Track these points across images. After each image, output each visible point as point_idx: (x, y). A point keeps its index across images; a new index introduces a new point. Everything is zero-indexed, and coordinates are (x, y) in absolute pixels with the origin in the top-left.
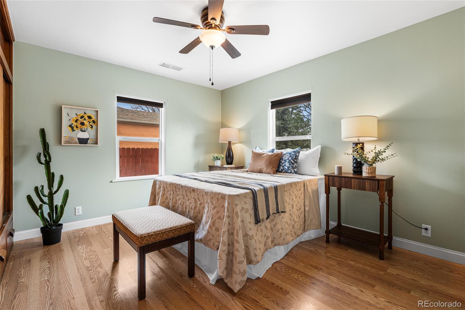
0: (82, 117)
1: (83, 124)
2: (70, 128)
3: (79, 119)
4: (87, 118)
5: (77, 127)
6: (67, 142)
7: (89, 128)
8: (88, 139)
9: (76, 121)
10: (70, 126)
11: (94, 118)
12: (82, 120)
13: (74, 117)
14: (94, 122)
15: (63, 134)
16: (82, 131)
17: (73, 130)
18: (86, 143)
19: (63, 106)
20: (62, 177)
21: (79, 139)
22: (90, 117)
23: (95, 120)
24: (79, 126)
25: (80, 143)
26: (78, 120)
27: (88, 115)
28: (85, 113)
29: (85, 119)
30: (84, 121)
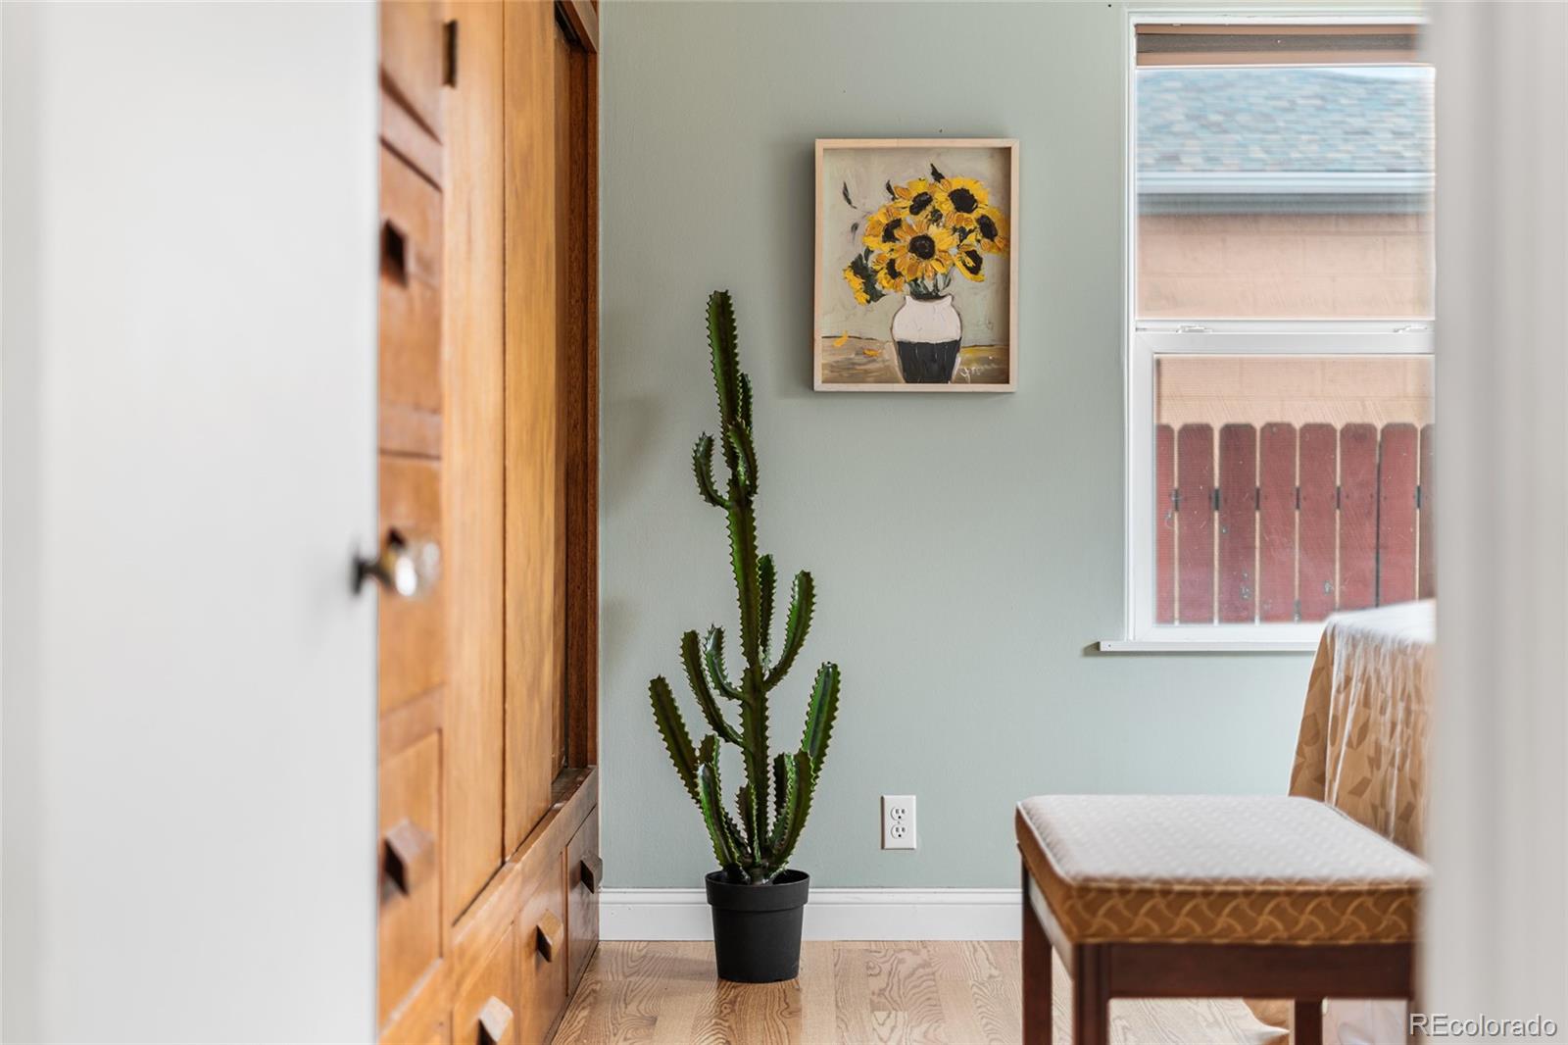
0: (921, 203)
1: (923, 248)
2: (857, 283)
3: (906, 217)
4: (947, 207)
5: (893, 272)
6: (845, 372)
7: (961, 275)
8: (954, 346)
9: (889, 235)
10: (859, 268)
11: (987, 203)
12: (915, 223)
13: (876, 205)
14: (987, 228)
15: (823, 325)
16: (923, 295)
17: (874, 295)
18: (943, 375)
19: (820, 145)
20: (806, 582)
21: (905, 349)
22: (963, 200)
23: (996, 218)
24: (905, 260)
25: (910, 378)
26: (897, 223)
27: (956, 185)
28: (937, 176)
29: (936, 217)
30: (933, 231)
